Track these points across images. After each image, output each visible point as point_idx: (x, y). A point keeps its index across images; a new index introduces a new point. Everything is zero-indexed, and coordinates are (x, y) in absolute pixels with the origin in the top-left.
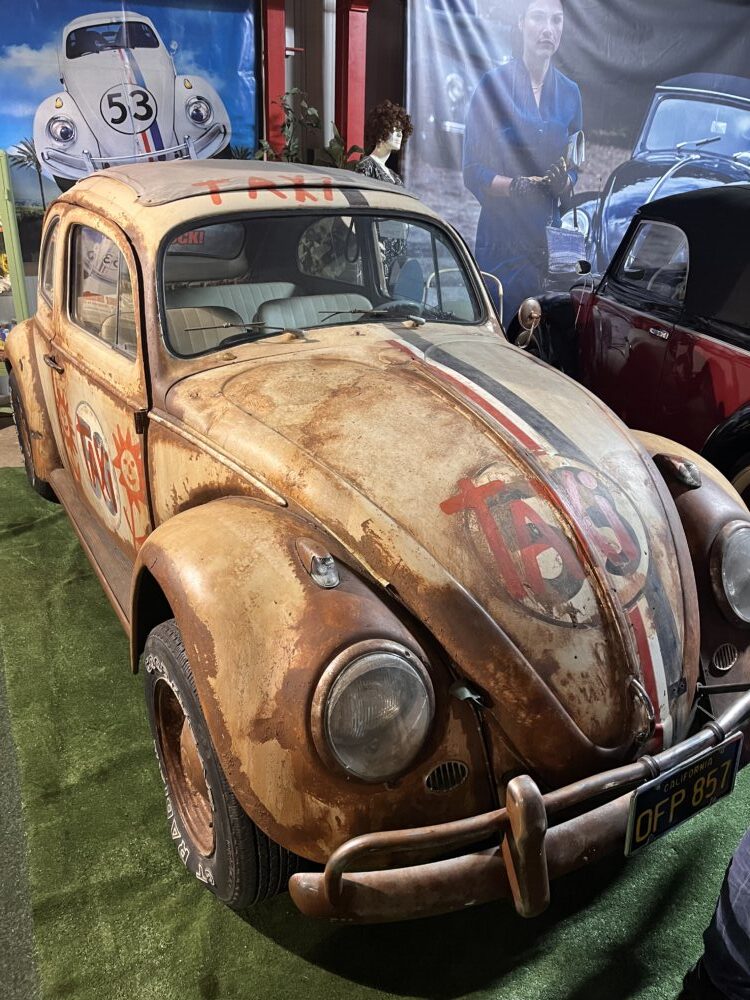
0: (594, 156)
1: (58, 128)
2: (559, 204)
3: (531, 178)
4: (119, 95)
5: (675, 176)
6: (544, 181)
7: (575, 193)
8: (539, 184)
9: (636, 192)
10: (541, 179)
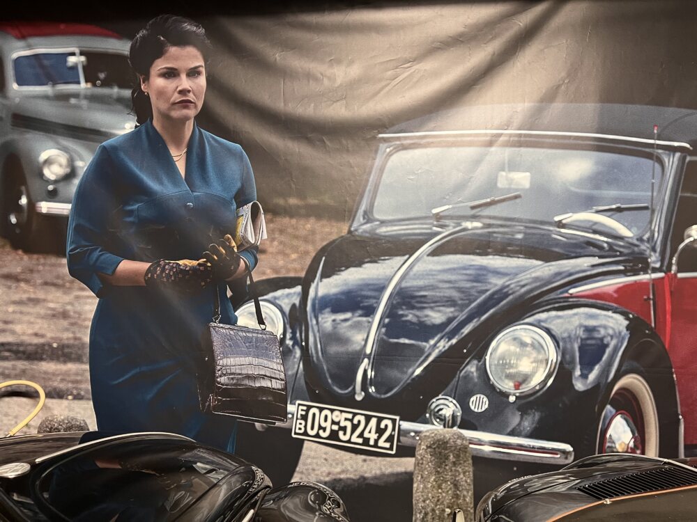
0: (282, 232)
2: (229, 294)
3: (181, 262)
5: (435, 253)
6: (199, 264)
7: (255, 279)
8: (193, 269)
9: (365, 276)
10: (195, 263)
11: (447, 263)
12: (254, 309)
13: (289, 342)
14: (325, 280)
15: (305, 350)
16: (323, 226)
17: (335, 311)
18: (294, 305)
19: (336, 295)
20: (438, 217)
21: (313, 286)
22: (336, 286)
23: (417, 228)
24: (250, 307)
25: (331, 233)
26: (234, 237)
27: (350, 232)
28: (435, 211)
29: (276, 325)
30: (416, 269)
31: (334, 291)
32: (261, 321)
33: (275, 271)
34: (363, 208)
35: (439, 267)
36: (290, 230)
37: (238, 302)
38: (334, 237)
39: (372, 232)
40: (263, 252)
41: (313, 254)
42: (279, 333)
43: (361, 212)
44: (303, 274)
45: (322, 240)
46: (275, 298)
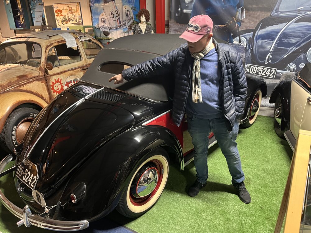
0: (249, 16)
1: (103, 20)
2: (232, 34)
3: (219, 26)
4: (113, 12)
5: (296, 22)
6: (224, 26)
7: (240, 30)
8: (223, 27)
9: (273, 29)
10: (223, 26)
11: (300, 25)
12: (239, 39)
13: (247, 48)
14: (261, 30)
15: (252, 50)
16: (262, 14)
17: (262, 39)
18: (250, 38)
19: (263, 34)
20: (299, 10)
21: (257, 32)
22: (264, 32)
23: (292, 14)
24: (238, 38)
25: (264, 16)
26: (235, 18)
27: (271, 15)
28: (298, 9)
29: (244, 43)
30: (290, 26)
31: (263, 33)
32: (240, 42)
33: (246, 27)
34: (276, 8)
35: (297, 26)
36: (252, 15)
37: (234, 37)
38: (265, 17)
39: (278, 15)
40: (243, 22)
41: (258, 22)
42: (245, 46)
43: (275, 9)
44: (254, 28)
45: (262, 18)
46: (245, 36)
